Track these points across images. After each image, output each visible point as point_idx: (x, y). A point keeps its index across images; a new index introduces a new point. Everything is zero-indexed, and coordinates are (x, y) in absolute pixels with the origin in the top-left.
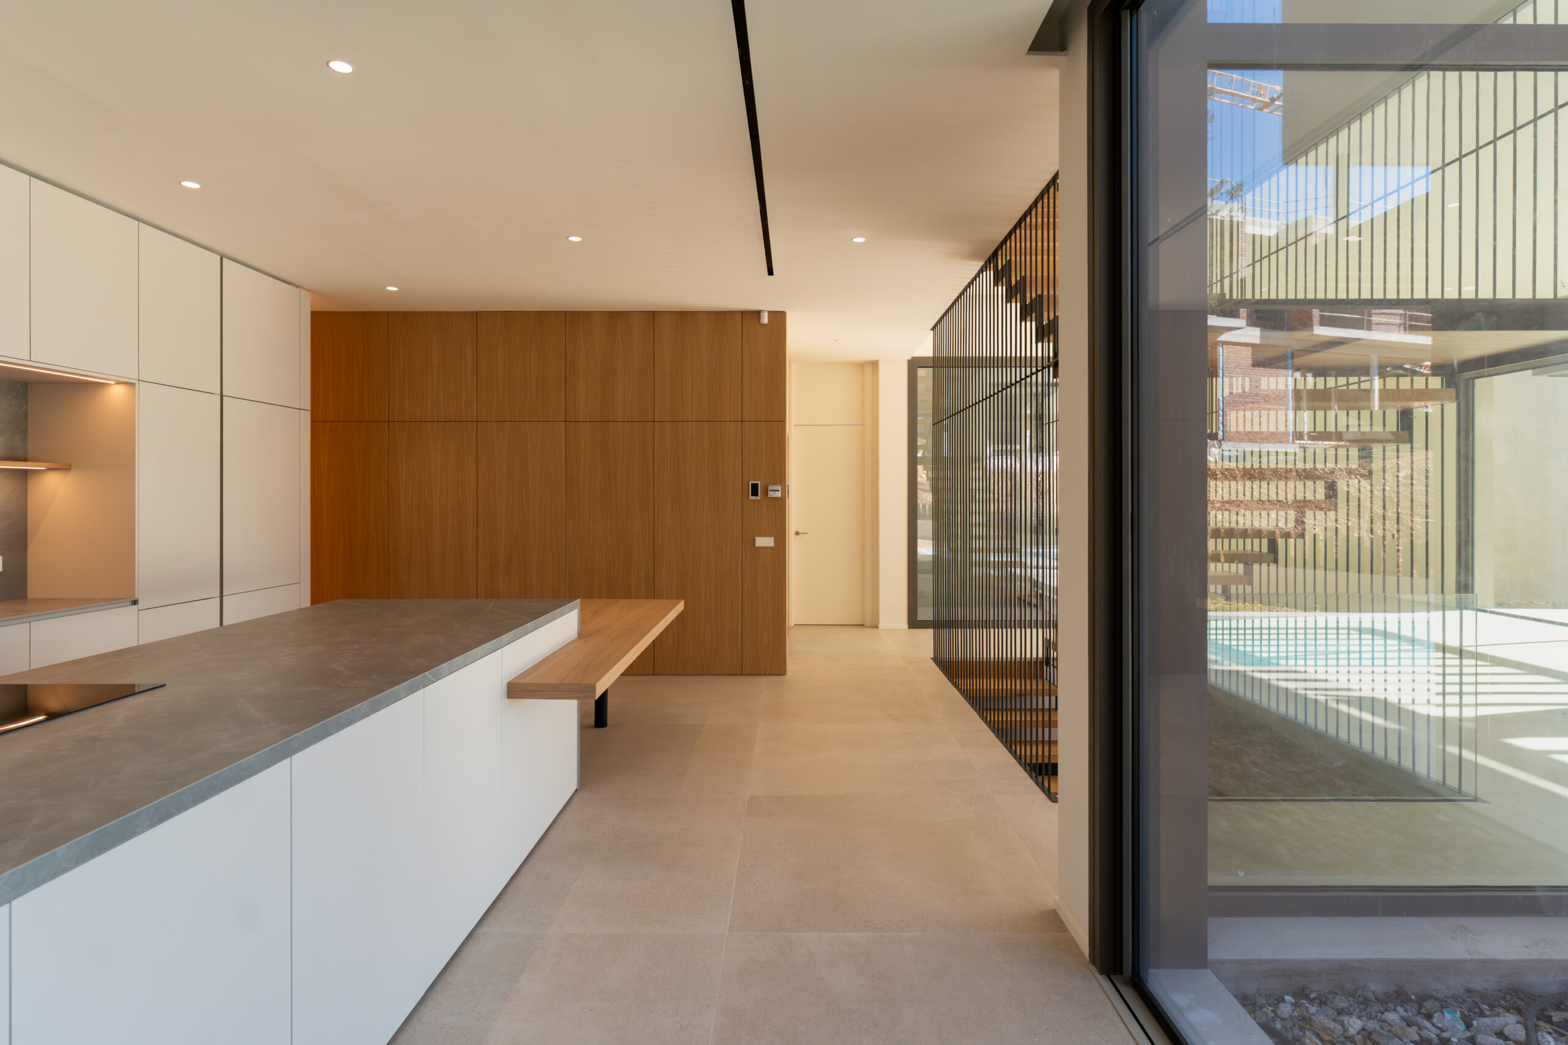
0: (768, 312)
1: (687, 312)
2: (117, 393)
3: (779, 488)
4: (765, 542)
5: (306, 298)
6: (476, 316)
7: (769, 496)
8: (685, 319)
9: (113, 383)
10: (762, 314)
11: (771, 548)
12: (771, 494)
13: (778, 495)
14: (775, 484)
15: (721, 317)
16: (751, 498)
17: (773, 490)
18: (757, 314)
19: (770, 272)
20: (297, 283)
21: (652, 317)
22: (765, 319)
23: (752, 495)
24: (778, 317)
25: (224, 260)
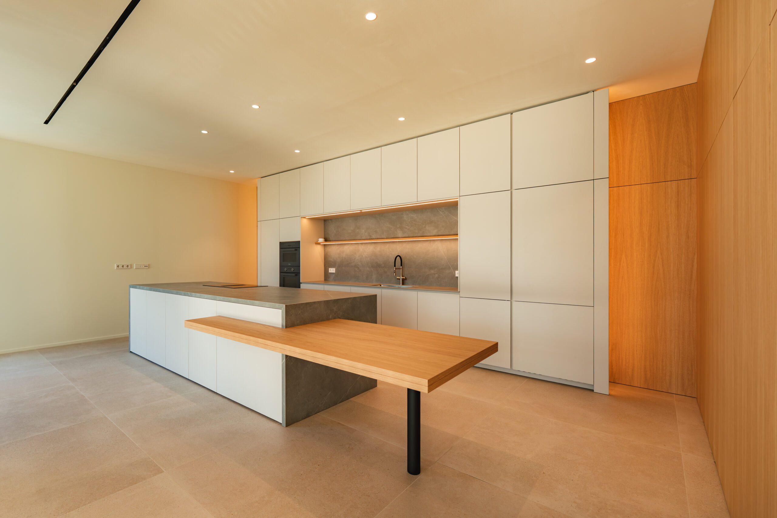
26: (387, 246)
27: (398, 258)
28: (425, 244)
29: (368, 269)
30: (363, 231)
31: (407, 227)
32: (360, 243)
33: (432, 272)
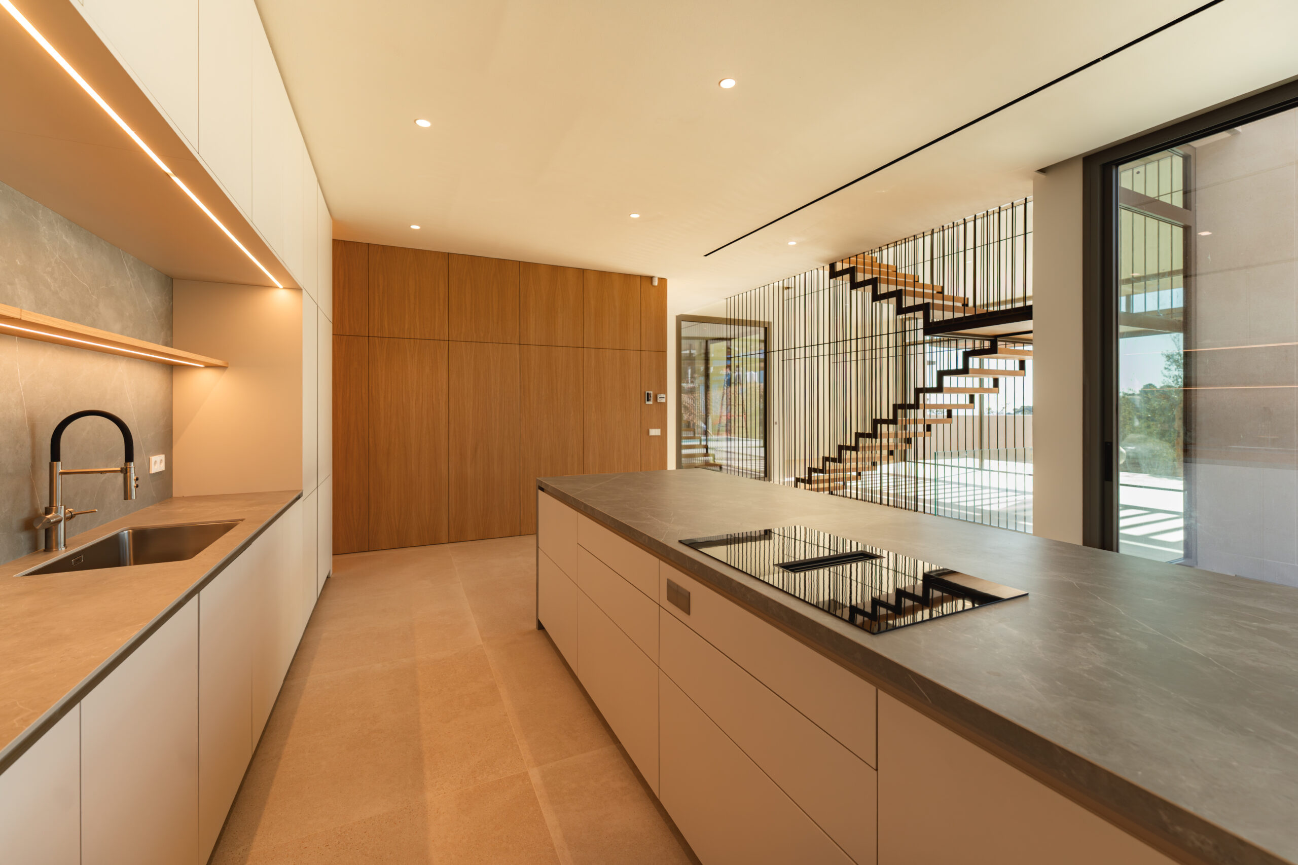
0: (658, 278)
1: (605, 273)
2: (282, 297)
3: (665, 396)
4: (655, 432)
6: (448, 256)
7: (658, 401)
8: (604, 276)
10: (654, 279)
11: (658, 436)
12: (659, 400)
13: (663, 400)
14: (661, 393)
15: (627, 278)
16: (647, 402)
17: (660, 397)
18: (651, 278)
19: (708, 254)
21: (582, 273)
22: (656, 283)
24: (663, 281)
31: (49, 279)
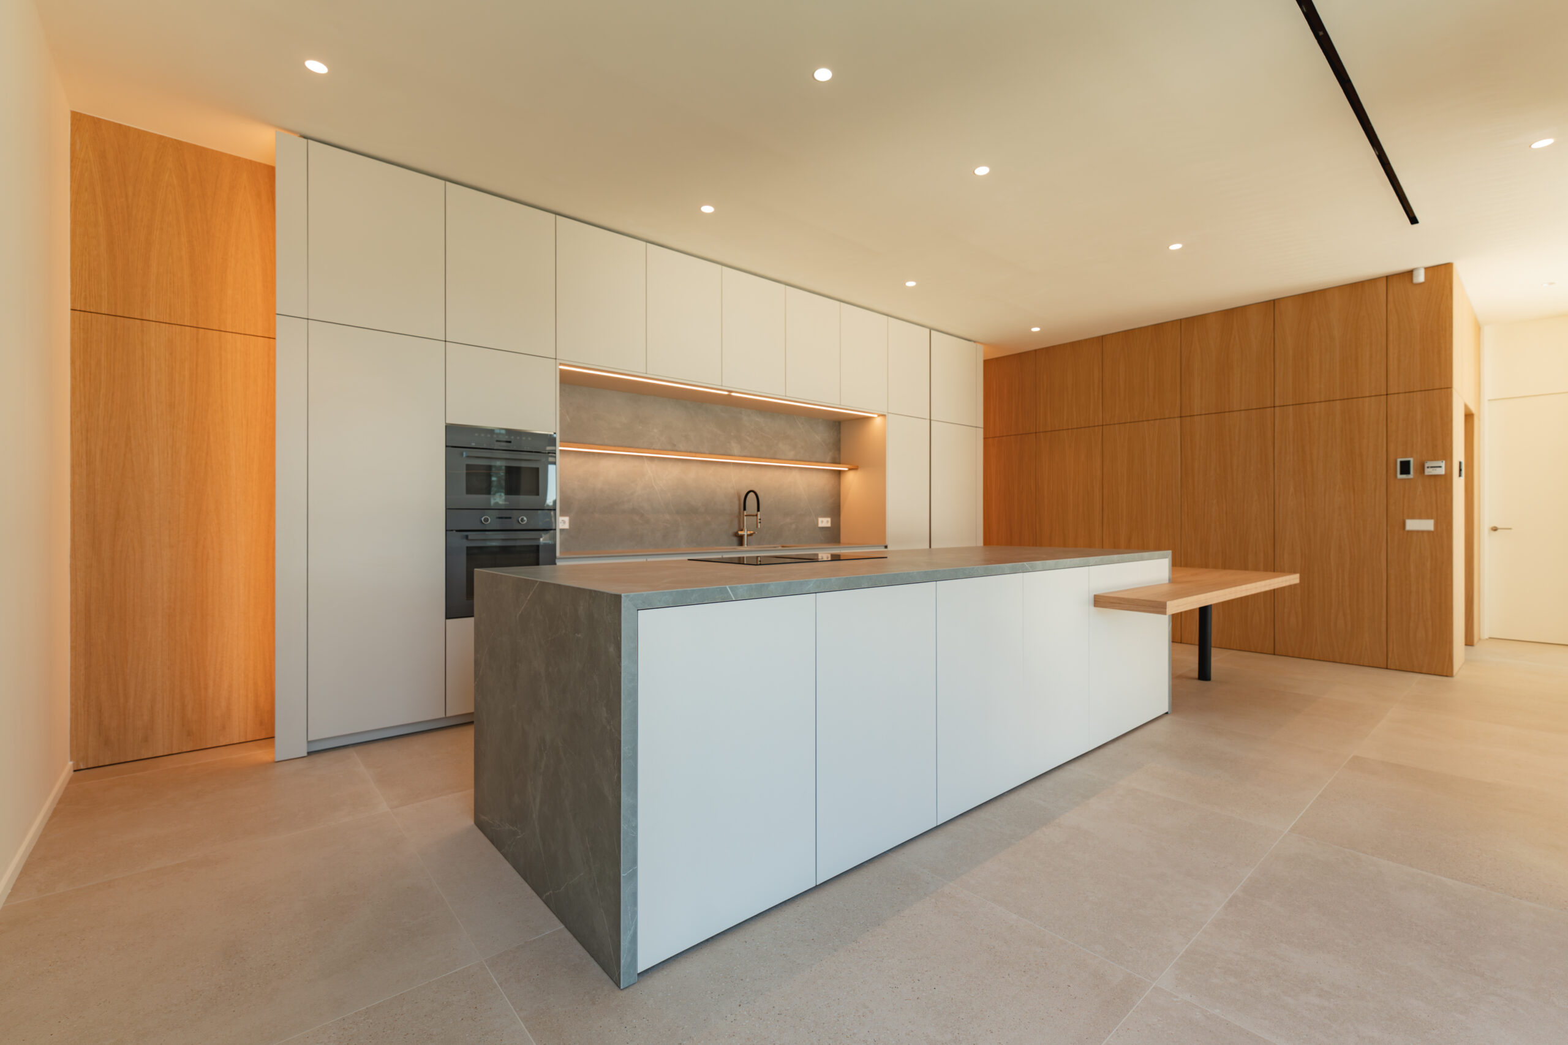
0: (1423, 268)
1: (1313, 293)
2: (878, 421)
3: (1443, 464)
4: (1420, 526)
5: (981, 348)
6: (1101, 340)
7: (1425, 473)
8: (1311, 299)
9: (876, 416)
10: (1415, 273)
11: (1429, 532)
12: (1428, 472)
13: (1437, 472)
14: (1435, 459)
15: (1360, 288)
16: (1400, 476)
17: (1432, 467)
18: (1410, 273)
19: (1414, 220)
20: (974, 339)
21: (1272, 306)
22: (1420, 277)
23: (1402, 473)
24: (1442, 274)
25: (932, 331)
26: (712, 469)
27: (752, 495)
28: (778, 474)
29: (667, 517)
30: (655, 430)
31: (748, 438)
32: (646, 457)
33: (788, 520)
